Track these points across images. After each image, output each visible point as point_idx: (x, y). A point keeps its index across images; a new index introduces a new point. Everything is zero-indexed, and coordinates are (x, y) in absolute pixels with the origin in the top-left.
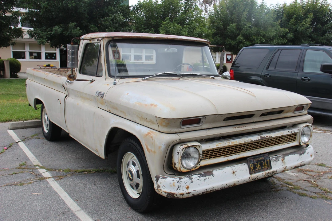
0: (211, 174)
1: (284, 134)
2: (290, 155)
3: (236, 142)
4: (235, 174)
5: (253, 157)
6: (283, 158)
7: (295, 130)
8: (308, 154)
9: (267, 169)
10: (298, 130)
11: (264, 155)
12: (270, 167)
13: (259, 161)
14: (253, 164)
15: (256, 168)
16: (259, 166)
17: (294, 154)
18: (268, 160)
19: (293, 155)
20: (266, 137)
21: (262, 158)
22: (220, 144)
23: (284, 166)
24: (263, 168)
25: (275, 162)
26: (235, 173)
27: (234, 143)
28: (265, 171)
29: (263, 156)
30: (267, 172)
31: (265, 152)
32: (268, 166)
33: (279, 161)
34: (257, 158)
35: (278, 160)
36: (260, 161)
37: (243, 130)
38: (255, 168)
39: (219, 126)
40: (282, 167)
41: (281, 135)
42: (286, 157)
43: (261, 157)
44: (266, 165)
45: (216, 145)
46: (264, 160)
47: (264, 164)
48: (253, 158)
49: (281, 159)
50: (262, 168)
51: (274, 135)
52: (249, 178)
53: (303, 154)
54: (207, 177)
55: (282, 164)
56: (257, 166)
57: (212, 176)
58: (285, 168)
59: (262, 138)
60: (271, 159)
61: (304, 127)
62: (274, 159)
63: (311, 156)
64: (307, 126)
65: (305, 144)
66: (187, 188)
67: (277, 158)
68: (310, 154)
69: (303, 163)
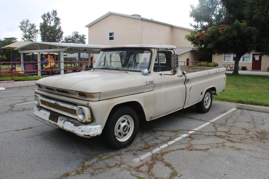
1: (67, 107)
2: (69, 122)
6: (65, 121)
7: (75, 108)
8: (80, 128)
11: (58, 114)
12: (57, 122)
14: (52, 115)
16: (53, 117)
17: (72, 123)
18: (57, 117)
21: (56, 115)
26: (45, 115)
28: (54, 122)
30: (55, 123)
32: (56, 120)
34: (54, 113)
36: (55, 115)
38: (51, 117)
41: (65, 106)
42: (66, 122)
46: (56, 116)
47: (55, 118)
48: (53, 113)
49: (63, 121)
50: (53, 120)
51: (62, 104)
52: (48, 121)
53: (77, 126)
54: (39, 111)
55: (63, 124)
59: (56, 103)
60: (59, 118)
61: (79, 108)
62: (61, 119)
63: (82, 131)
64: (81, 108)
65: (81, 121)
66: (34, 111)
67: (62, 119)
68: (81, 129)
69: (74, 132)
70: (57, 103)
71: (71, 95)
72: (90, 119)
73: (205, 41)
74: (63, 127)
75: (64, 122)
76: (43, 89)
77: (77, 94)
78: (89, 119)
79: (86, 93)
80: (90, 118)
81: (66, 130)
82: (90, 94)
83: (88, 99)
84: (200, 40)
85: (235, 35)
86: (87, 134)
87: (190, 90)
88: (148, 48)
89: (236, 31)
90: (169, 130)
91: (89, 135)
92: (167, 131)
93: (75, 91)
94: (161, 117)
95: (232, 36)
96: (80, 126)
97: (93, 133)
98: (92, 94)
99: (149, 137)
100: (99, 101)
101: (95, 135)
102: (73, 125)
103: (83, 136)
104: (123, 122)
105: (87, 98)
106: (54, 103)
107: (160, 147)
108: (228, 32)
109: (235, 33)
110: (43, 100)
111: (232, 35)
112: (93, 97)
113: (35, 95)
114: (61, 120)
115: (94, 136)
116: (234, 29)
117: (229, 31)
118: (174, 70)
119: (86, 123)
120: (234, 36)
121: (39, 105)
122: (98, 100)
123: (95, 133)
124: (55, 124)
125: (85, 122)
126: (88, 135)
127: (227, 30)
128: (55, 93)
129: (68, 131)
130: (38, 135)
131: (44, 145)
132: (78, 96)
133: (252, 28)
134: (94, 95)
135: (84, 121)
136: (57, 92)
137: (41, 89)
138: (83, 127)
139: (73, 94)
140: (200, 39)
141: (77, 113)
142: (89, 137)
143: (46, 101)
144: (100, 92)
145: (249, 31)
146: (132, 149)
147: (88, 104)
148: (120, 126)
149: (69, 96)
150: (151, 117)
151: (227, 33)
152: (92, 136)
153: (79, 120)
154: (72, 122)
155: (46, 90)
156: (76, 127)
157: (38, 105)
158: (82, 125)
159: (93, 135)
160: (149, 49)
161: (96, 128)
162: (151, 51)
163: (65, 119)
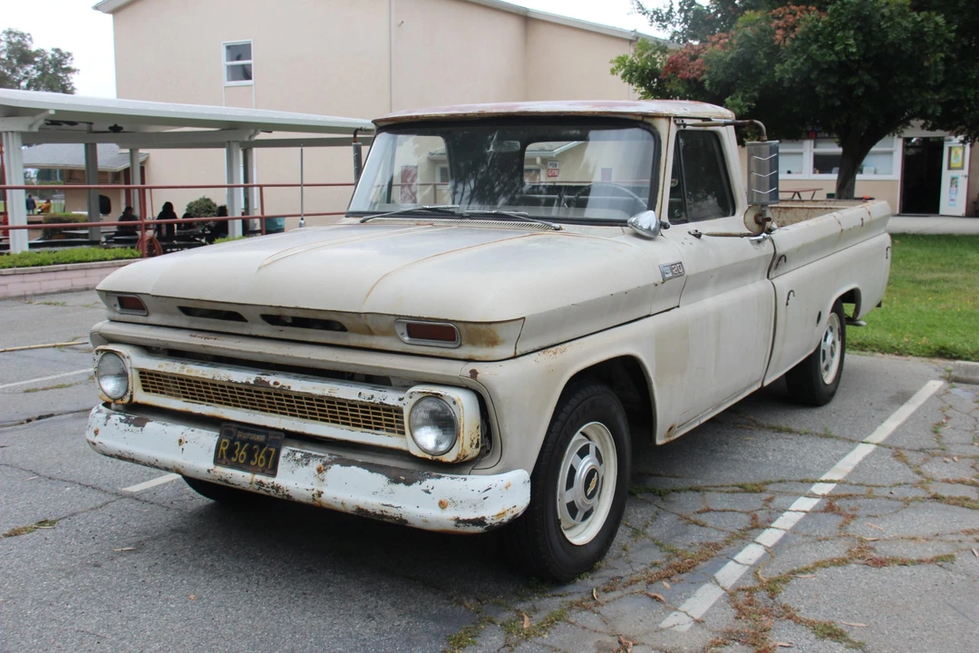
0: (140, 423)
1: (336, 395)
2: (353, 468)
3: (197, 372)
4: (182, 447)
5: (238, 426)
6: (325, 464)
7: (390, 398)
8: (427, 492)
9: (263, 472)
10: (400, 400)
11: (271, 432)
12: (273, 471)
13: (248, 441)
14: (232, 442)
15: (235, 456)
16: (242, 453)
17: (371, 471)
18: (273, 450)
19: (367, 471)
20: (271, 383)
21: (261, 438)
22: (167, 364)
23: (318, 488)
24: (253, 463)
25: (293, 463)
26: (184, 445)
27: (191, 371)
28: (254, 472)
29: (267, 435)
30: (258, 477)
31: (281, 427)
32: (266, 465)
33: (305, 468)
34: (246, 431)
35: (306, 464)
36: (252, 443)
37: (204, 346)
38: (231, 452)
39: (177, 325)
40: (310, 487)
41: (326, 393)
42: (336, 468)
43: (258, 433)
44: (262, 460)
45: (159, 366)
46: (262, 445)
47: (258, 456)
48: (239, 429)
49: (315, 464)
50: (246, 463)
51: (298, 385)
52: (209, 471)
53: (408, 483)
54: (132, 427)
55: (315, 481)
56: (237, 451)
57: (139, 428)
58: (315, 492)
59: (258, 381)
60: (285, 451)
61: (420, 396)
62: (298, 456)
63: (442, 505)
64: (437, 396)
65: (430, 457)
66: (96, 433)
67: (307, 457)
68: (437, 496)
69: (392, 512)
70: (271, 379)
71: (354, 340)
72: (477, 446)
73: (711, 85)
74: (320, 494)
75: (319, 471)
76: (153, 319)
77: (402, 329)
78: (474, 446)
79: (461, 326)
80: (475, 442)
81: (339, 507)
82: (484, 327)
83: (464, 352)
84: (682, 79)
85: (852, 53)
86: (472, 515)
87: (787, 304)
88: (640, 118)
89: (852, 32)
90: (722, 486)
91: (484, 518)
92: (719, 488)
93: (394, 318)
94: (697, 424)
95: (833, 57)
96: (429, 483)
97: (500, 511)
98: (493, 325)
99: (654, 519)
100: (515, 357)
101: (505, 519)
102: (380, 480)
103: (451, 526)
104: (583, 452)
105: (460, 345)
106: (248, 383)
107: (735, 558)
108: (816, 41)
109: (852, 42)
110: (162, 370)
111: (837, 53)
112: (493, 342)
113: (102, 350)
114: (297, 461)
115: (500, 523)
116: (844, 27)
117: (820, 33)
118: (760, 215)
119: (459, 466)
120: (847, 56)
121: (131, 396)
122: (512, 354)
123: (506, 509)
124: (261, 482)
125: (458, 459)
126: (477, 519)
127: (810, 30)
128: (245, 332)
129: (350, 509)
130: (121, 554)
131: (192, 597)
132: (406, 338)
133: (927, 19)
134: (501, 332)
135: (450, 457)
136: (265, 330)
137: (141, 319)
138: (445, 485)
139: (370, 332)
140: (684, 73)
141: (406, 420)
142: (478, 529)
143: (185, 372)
144: (524, 318)
145: (917, 35)
146: (622, 574)
147: (474, 373)
148: (572, 471)
149: (346, 343)
150: (671, 429)
151: (814, 47)
152: (493, 522)
153: (420, 454)
154: (372, 468)
155: (184, 321)
156: (402, 486)
157: (122, 398)
158: (439, 477)
159: (499, 520)
160: (646, 120)
161: (510, 485)
162: (654, 128)
163: (325, 454)
